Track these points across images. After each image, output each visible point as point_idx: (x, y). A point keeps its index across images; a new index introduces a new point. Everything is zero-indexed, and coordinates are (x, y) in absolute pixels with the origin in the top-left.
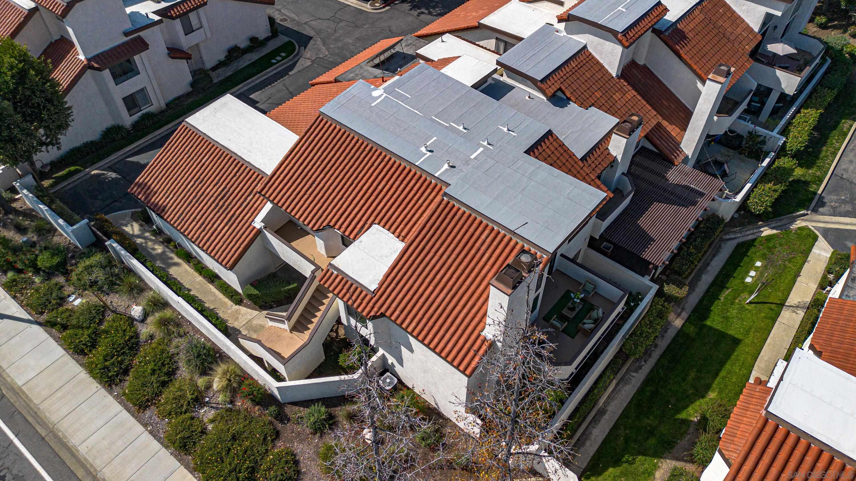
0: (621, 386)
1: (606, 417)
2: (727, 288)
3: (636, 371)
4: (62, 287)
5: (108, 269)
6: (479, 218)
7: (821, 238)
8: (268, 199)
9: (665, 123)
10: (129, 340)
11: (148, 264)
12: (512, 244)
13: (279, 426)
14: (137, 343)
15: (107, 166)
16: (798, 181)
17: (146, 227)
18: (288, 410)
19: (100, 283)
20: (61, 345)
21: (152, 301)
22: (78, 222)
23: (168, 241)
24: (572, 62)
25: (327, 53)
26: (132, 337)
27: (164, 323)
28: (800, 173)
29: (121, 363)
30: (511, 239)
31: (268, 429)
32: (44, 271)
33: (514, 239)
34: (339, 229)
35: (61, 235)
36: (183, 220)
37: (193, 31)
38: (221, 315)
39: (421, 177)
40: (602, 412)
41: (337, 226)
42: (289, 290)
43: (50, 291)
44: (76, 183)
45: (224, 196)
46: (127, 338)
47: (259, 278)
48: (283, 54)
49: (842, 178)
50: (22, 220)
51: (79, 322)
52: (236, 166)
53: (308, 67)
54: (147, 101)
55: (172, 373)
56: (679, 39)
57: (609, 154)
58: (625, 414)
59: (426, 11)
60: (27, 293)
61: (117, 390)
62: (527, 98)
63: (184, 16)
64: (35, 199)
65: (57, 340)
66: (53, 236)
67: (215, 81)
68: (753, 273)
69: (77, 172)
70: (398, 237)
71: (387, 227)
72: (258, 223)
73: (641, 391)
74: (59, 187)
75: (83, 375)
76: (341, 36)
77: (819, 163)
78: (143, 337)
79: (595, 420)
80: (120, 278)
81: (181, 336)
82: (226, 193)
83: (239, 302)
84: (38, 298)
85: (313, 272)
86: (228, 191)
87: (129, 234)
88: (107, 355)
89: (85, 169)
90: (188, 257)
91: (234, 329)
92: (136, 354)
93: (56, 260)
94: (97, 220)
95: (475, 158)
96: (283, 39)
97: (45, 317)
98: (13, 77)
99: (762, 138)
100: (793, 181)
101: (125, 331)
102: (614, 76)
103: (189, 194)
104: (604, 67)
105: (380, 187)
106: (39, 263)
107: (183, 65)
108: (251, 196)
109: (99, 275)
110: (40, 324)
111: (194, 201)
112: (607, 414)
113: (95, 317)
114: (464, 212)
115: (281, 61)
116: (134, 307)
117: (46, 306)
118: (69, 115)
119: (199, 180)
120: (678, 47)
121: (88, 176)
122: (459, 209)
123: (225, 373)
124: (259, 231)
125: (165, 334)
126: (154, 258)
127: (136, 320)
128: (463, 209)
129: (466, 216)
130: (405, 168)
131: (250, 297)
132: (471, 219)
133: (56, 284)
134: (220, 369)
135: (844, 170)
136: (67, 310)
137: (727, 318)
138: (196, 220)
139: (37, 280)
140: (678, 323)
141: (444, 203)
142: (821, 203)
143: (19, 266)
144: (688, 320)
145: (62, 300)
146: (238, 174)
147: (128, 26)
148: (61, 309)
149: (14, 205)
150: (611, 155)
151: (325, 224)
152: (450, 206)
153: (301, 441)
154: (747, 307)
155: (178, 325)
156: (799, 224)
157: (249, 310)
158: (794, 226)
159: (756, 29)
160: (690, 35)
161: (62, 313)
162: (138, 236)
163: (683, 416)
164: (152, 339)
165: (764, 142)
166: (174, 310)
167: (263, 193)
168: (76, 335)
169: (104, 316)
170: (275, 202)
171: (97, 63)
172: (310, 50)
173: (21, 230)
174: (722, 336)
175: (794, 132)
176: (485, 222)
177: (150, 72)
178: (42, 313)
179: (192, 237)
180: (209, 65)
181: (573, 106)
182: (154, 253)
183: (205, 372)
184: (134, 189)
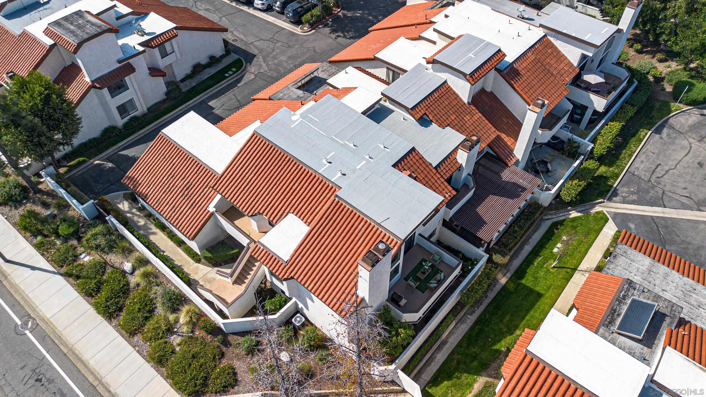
0: (459, 324)
1: (447, 346)
2: (540, 256)
3: (471, 315)
4: (76, 248)
5: (107, 236)
6: (358, 214)
7: (611, 220)
8: (218, 192)
9: (503, 136)
10: (122, 287)
11: (135, 233)
12: (378, 232)
13: (224, 349)
14: (128, 290)
15: (106, 157)
16: (601, 177)
17: (134, 205)
18: (231, 338)
19: (102, 246)
20: (76, 290)
21: (138, 260)
22: (86, 202)
23: (149, 216)
24: (435, 94)
25: (266, 69)
26: (124, 285)
27: (146, 275)
28: (604, 170)
29: (117, 303)
30: (378, 229)
31: (216, 351)
32: (63, 237)
33: (380, 229)
34: (266, 216)
35: (74, 210)
36: (160, 203)
37: (168, 55)
38: (186, 270)
39: (322, 181)
40: (444, 343)
41: (265, 214)
42: (233, 254)
43: (67, 251)
44: (84, 170)
45: (189, 187)
46: (121, 285)
47: (212, 245)
48: (234, 69)
49: (634, 174)
50: (46, 198)
51: (88, 274)
52: (197, 166)
53: (251, 80)
54: (135, 108)
55: (152, 311)
56: (514, 75)
57: (457, 162)
58: (459, 345)
59: (342, 35)
60: (51, 252)
61: (115, 322)
62: (402, 119)
63: (161, 46)
64: (56, 184)
65: (72, 285)
66: (69, 210)
67: (184, 90)
68: (559, 245)
69: (84, 162)
70: (305, 223)
71: (298, 215)
72: (211, 208)
73: (472, 329)
74: (72, 173)
75: (92, 311)
76: (277, 54)
77: (618, 163)
78: (132, 285)
79: (439, 348)
80: (116, 243)
81: (158, 285)
82: (190, 186)
83: (198, 261)
84: (59, 256)
85: (248, 244)
86: (191, 184)
87: (121, 210)
88: (108, 298)
89: (90, 159)
90: (163, 228)
91: (194, 280)
92: (128, 297)
93: (71, 230)
94: (99, 200)
95: (360, 169)
96: (234, 57)
97: (64, 270)
98: (40, 100)
99: (576, 145)
100: (598, 176)
101: (120, 280)
102: (466, 102)
103: (164, 185)
104: (458, 96)
105: (294, 187)
106: (60, 232)
107: (160, 80)
108: (207, 188)
109: (101, 241)
110: (61, 275)
111: (168, 190)
112: (448, 344)
113: (99, 270)
114: (349, 209)
115: (232, 75)
116: (126, 263)
117: (65, 262)
118: (79, 123)
119: (171, 175)
120: (512, 82)
121: (92, 165)
122: (345, 207)
123: (188, 312)
124: (212, 214)
125: (147, 283)
126: (140, 228)
127: (127, 273)
128: (348, 206)
129: (349, 211)
130: (312, 174)
131: (206, 258)
132: (353, 214)
133: (72, 246)
134: (185, 309)
135: (636, 168)
136: (80, 264)
137: (536, 278)
138: (169, 204)
139: (58, 242)
140: (503, 281)
141: (336, 202)
142: (615, 194)
143: (46, 232)
144: (510, 279)
145: (76, 257)
146: (198, 172)
147: (121, 56)
148: (75, 264)
149: (40, 187)
150: (458, 163)
151: (256, 212)
152: (339, 204)
153: (239, 359)
154: (551, 270)
155: (156, 277)
156: (597, 209)
157: (205, 267)
158: (593, 211)
159: (575, 64)
160: (523, 72)
161: (77, 267)
162: (128, 212)
163: (497, 347)
164: (138, 287)
165: (579, 147)
166: (153, 266)
167: (215, 188)
168: (87, 283)
169: (105, 269)
170: (223, 194)
171: (99, 84)
172: (254, 66)
173: (46, 205)
174: (531, 291)
175: (600, 140)
176: (362, 216)
177: (136, 87)
178: (62, 266)
179: (166, 216)
180: (179, 79)
181: (434, 126)
182: (139, 224)
183: (175, 310)
184: (125, 181)
